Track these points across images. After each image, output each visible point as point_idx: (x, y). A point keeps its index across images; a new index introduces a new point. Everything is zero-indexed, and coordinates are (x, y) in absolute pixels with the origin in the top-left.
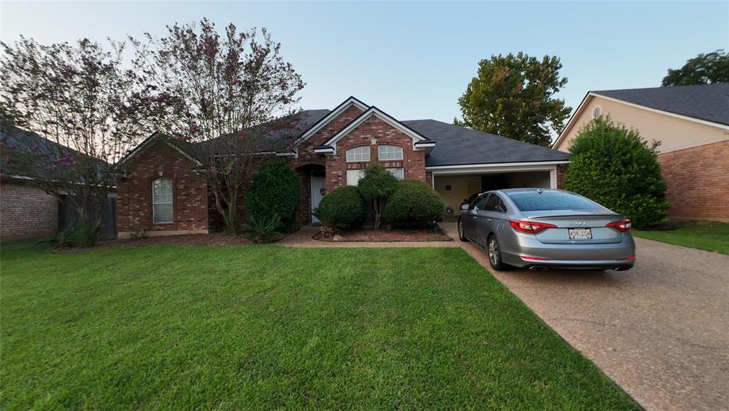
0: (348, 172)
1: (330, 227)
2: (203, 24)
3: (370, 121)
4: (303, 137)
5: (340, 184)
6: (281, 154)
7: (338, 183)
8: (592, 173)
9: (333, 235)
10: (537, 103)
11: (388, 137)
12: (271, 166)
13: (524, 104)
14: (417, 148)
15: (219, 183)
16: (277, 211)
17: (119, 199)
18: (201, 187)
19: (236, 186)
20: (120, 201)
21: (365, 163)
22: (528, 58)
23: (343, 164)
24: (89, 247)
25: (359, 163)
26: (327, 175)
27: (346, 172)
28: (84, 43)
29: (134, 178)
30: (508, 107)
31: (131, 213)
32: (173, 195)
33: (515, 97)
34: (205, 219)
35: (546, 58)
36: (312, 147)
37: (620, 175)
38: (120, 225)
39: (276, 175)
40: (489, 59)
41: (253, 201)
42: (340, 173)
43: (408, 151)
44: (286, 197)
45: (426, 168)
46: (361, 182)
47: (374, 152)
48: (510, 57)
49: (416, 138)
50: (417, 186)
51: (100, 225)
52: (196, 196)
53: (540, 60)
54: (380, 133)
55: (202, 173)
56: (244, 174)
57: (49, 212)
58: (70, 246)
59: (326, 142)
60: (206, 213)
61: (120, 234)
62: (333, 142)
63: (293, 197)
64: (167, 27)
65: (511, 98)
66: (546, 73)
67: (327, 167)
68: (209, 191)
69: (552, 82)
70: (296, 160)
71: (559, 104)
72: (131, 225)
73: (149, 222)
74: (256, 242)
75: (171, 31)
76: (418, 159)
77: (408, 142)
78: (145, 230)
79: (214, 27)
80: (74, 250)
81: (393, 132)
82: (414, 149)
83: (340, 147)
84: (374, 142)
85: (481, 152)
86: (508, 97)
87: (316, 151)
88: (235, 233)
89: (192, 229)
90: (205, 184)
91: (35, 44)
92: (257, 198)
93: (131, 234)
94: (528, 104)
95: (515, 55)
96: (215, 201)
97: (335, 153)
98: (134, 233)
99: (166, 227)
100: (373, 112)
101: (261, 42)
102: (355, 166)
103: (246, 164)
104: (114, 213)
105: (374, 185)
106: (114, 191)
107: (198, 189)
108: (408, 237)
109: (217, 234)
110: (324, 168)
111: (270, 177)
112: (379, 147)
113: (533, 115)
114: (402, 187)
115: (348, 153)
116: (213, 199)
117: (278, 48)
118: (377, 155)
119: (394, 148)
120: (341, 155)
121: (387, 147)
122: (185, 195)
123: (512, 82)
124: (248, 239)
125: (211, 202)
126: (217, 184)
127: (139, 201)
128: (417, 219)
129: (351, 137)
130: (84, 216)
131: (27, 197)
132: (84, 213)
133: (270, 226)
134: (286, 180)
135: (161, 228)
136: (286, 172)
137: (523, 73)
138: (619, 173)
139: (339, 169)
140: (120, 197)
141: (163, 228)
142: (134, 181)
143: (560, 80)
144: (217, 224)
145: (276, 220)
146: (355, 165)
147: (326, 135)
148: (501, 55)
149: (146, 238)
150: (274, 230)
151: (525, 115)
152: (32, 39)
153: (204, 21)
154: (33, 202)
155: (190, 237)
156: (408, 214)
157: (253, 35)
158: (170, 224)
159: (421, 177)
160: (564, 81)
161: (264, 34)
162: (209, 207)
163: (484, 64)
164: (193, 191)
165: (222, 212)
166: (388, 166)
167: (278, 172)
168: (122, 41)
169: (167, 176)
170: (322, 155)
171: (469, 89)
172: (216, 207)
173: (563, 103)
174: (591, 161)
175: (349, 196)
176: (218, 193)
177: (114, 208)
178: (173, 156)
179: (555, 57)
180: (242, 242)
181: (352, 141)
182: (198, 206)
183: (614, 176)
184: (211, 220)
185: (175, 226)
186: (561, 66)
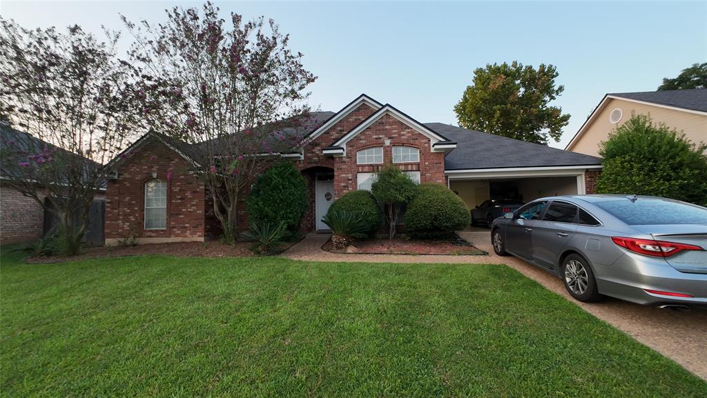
0: (358, 174)
1: (344, 237)
2: (206, 7)
3: (383, 121)
4: (311, 136)
5: (350, 189)
6: (286, 155)
7: (348, 187)
8: (634, 178)
9: (347, 246)
10: (534, 110)
11: (403, 137)
12: (276, 168)
13: (522, 111)
14: (435, 149)
15: (219, 186)
16: (283, 218)
17: (108, 203)
18: (198, 190)
19: (237, 190)
20: (109, 205)
21: (378, 166)
22: (522, 67)
23: (353, 166)
24: (69, 256)
25: (371, 165)
26: (336, 178)
27: (356, 175)
28: (74, 30)
29: (125, 179)
30: (505, 113)
31: (121, 217)
32: (167, 199)
33: (513, 104)
34: (201, 225)
35: (543, 67)
36: (319, 148)
37: (668, 180)
38: (108, 231)
39: (282, 178)
40: (484, 67)
41: (256, 206)
42: (350, 176)
43: (425, 153)
44: (292, 201)
45: (445, 172)
46: (374, 186)
47: (388, 154)
48: (505, 66)
49: (434, 139)
50: (440, 191)
51: (83, 232)
52: (191, 200)
53: (537, 68)
54: (395, 133)
55: (201, 174)
56: (246, 176)
57: (33, 216)
58: (49, 254)
59: (335, 143)
60: (202, 219)
61: (108, 241)
62: (342, 143)
63: (300, 202)
64: (167, 11)
65: (509, 105)
66: (542, 81)
67: (335, 169)
68: (206, 194)
69: (548, 90)
70: (301, 162)
71: (556, 111)
72: (120, 231)
73: (139, 228)
74: (259, 253)
75: (170, 16)
76: (436, 161)
77: (425, 143)
78: (135, 237)
79: (218, 12)
80: (52, 259)
81: (409, 132)
82: (432, 150)
83: (350, 148)
84: (388, 142)
85: (501, 156)
86: (506, 104)
87: (325, 152)
88: (234, 241)
89: (186, 236)
90: (202, 187)
91: (15, 26)
92: (260, 203)
93: (120, 242)
94: (525, 111)
95: (510, 64)
96: (212, 205)
97: (345, 155)
98: (122, 240)
99: (158, 233)
100: (387, 110)
101: (268, 33)
102: (366, 169)
103: (248, 166)
104: (103, 218)
105: (392, 190)
106: (103, 193)
107: (194, 192)
108: (433, 250)
109: (213, 242)
110: (332, 170)
111: (277, 180)
112: (393, 148)
113: (530, 121)
114: (424, 191)
115: (359, 155)
116: (210, 203)
117: (287, 39)
118: (391, 157)
119: (410, 149)
120: (352, 157)
121: (401, 149)
122: (180, 199)
123: (509, 90)
124: (251, 250)
125: (208, 205)
126: (216, 187)
127: (130, 205)
128: (442, 228)
129: (362, 137)
130: (67, 221)
131: (9, 200)
132: (66, 218)
133: (275, 236)
134: (294, 184)
135: (152, 235)
136: (292, 174)
137: (518, 82)
138: (668, 179)
139: (349, 171)
140: (109, 200)
141: (155, 235)
142: (125, 183)
143: (556, 88)
144: (214, 231)
145: (282, 228)
146: (367, 167)
147: (335, 135)
148: (496, 64)
149: (135, 245)
150: (280, 240)
151: (524, 122)
152: (12, 20)
153: (207, 5)
154: (16, 204)
155: (183, 245)
156: (432, 223)
157: (260, 25)
158: (162, 231)
159: (440, 181)
160: (561, 89)
161: (271, 26)
162: (206, 212)
163: (479, 72)
164: (188, 194)
165: (221, 218)
166: (403, 169)
167: (285, 174)
168: (117, 31)
169: (161, 177)
170: (331, 157)
171: (464, 96)
172: (213, 212)
173: (560, 111)
174: (631, 166)
175: (364, 202)
176: (217, 197)
177: (104, 211)
178: (169, 156)
179: (552, 66)
180: (242, 253)
181: (364, 141)
182: (195, 211)
183: (661, 182)
184: (208, 227)
185: (168, 233)
186: (557, 74)
